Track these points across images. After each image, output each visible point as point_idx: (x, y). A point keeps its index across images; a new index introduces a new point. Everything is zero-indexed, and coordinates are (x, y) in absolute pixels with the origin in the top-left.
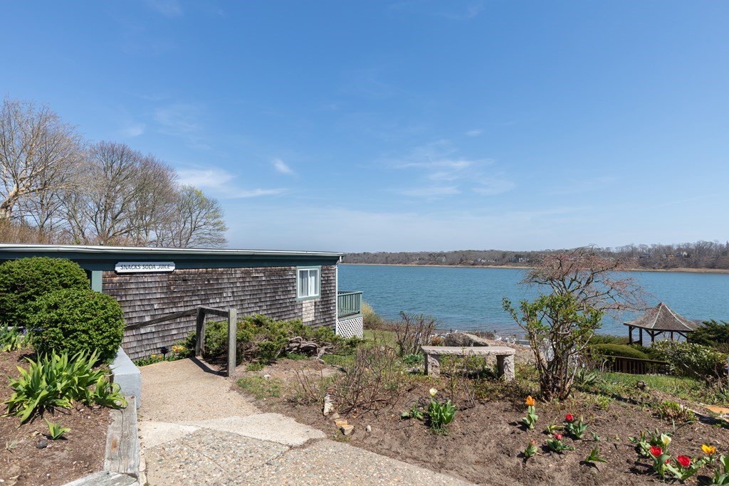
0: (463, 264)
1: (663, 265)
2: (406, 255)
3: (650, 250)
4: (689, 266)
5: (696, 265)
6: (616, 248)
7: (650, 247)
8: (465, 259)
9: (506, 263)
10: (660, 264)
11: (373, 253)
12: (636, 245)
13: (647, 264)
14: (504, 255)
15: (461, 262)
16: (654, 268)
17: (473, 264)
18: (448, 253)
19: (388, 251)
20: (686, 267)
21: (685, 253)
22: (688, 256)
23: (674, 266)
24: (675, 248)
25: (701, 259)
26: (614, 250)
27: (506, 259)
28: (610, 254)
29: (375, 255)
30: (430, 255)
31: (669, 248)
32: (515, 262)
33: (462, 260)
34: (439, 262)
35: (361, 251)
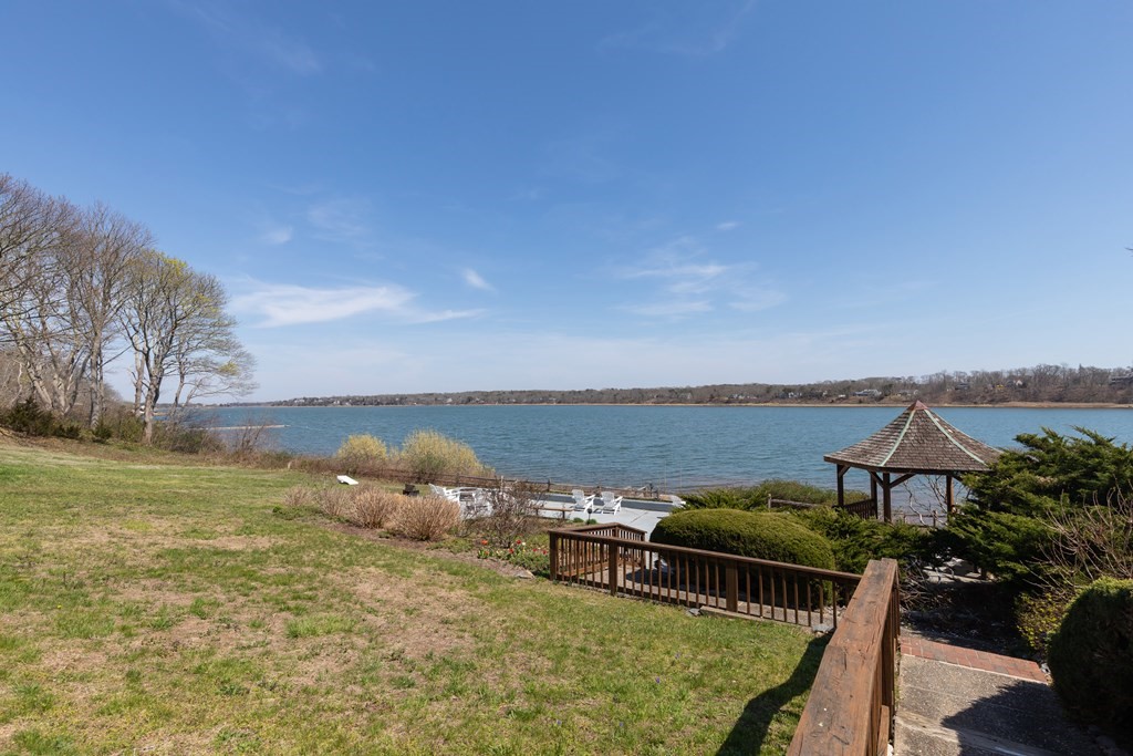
0: (714, 402)
1: (989, 399)
2: (640, 391)
3: (969, 379)
4: (1025, 399)
5: (1036, 399)
6: (923, 377)
7: (970, 374)
8: (716, 396)
9: (771, 400)
10: (984, 398)
11: (599, 390)
12: (950, 372)
13: (966, 397)
14: (769, 389)
15: (712, 399)
16: (975, 403)
17: (727, 402)
18: (697, 389)
19: (618, 387)
20: (1022, 400)
21: (1019, 382)
22: (1024, 385)
23: (1004, 400)
24: (1006, 375)
25: (1043, 389)
26: (919, 380)
27: (772, 393)
28: (914, 386)
29: (601, 393)
30: (671, 391)
31: (997, 375)
32: (783, 398)
33: (712, 397)
34: (683, 400)
35: (583, 389)
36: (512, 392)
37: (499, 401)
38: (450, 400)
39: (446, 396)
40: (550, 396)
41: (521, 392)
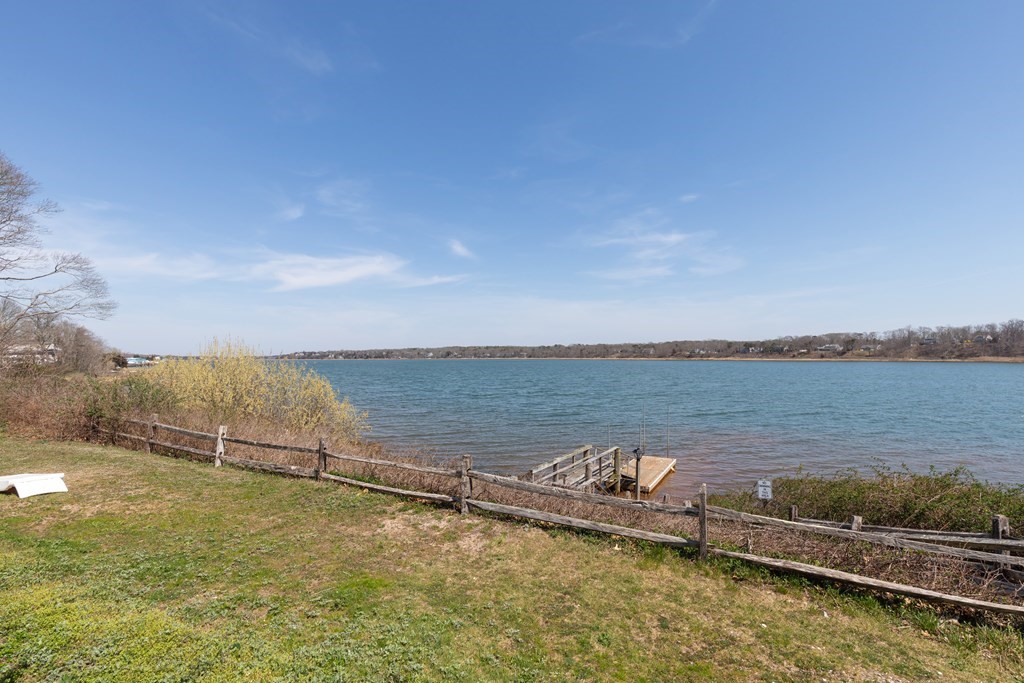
0: (675, 356)
1: (957, 353)
2: (605, 347)
3: (934, 334)
4: (997, 354)
5: (1008, 353)
6: (885, 333)
7: (935, 330)
8: (677, 351)
9: (732, 355)
10: (952, 352)
11: (566, 345)
12: (915, 327)
13: (933, 352)
14: (730, 345)
15: (674, 353)
16: (942, 358)
17: (689, 357)
18: (659, 344)
19: (584, 343)
20: (993, 355)
21: (989, 337)
22: (995, 340)
23: (973, 355)
24: (973, 330)
25: (1016, 344)
26: (881, 336)
27: (733, 349)
28: (875, 342)
29: (569, 348)
30: (635, 346)
31: (965, 331)
32: (745, 352)
33: (674, 352)
34: (646, 355)
35: (552, 345)
36: (487, 348)
37: (475, 356)
38: (431, 354)
39: (428, 351)
40: (521, 351)
41: (495, 347)
